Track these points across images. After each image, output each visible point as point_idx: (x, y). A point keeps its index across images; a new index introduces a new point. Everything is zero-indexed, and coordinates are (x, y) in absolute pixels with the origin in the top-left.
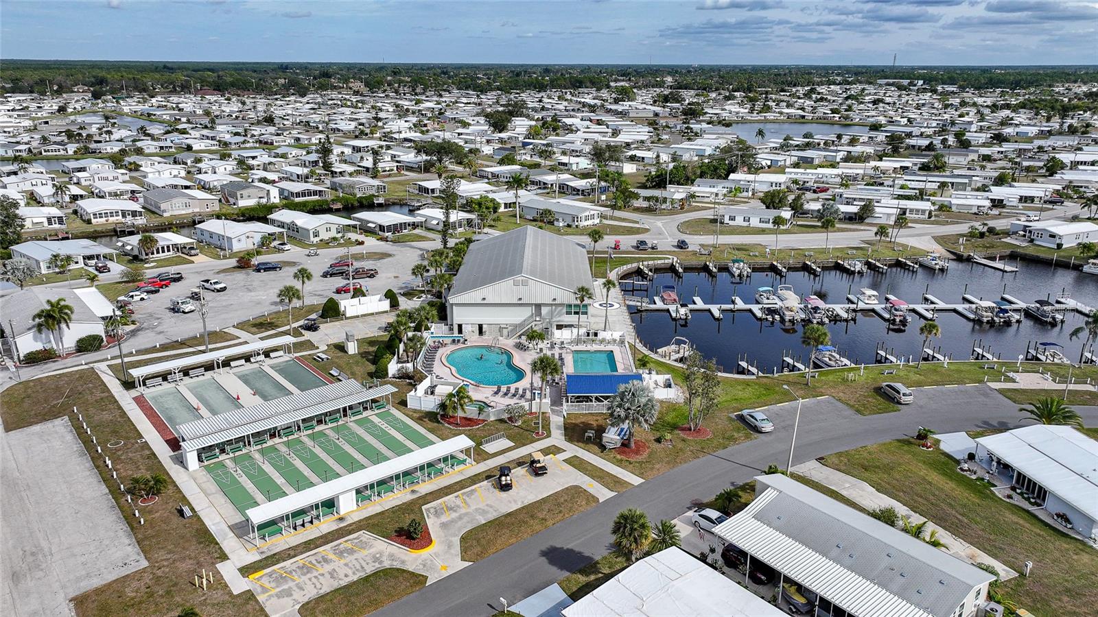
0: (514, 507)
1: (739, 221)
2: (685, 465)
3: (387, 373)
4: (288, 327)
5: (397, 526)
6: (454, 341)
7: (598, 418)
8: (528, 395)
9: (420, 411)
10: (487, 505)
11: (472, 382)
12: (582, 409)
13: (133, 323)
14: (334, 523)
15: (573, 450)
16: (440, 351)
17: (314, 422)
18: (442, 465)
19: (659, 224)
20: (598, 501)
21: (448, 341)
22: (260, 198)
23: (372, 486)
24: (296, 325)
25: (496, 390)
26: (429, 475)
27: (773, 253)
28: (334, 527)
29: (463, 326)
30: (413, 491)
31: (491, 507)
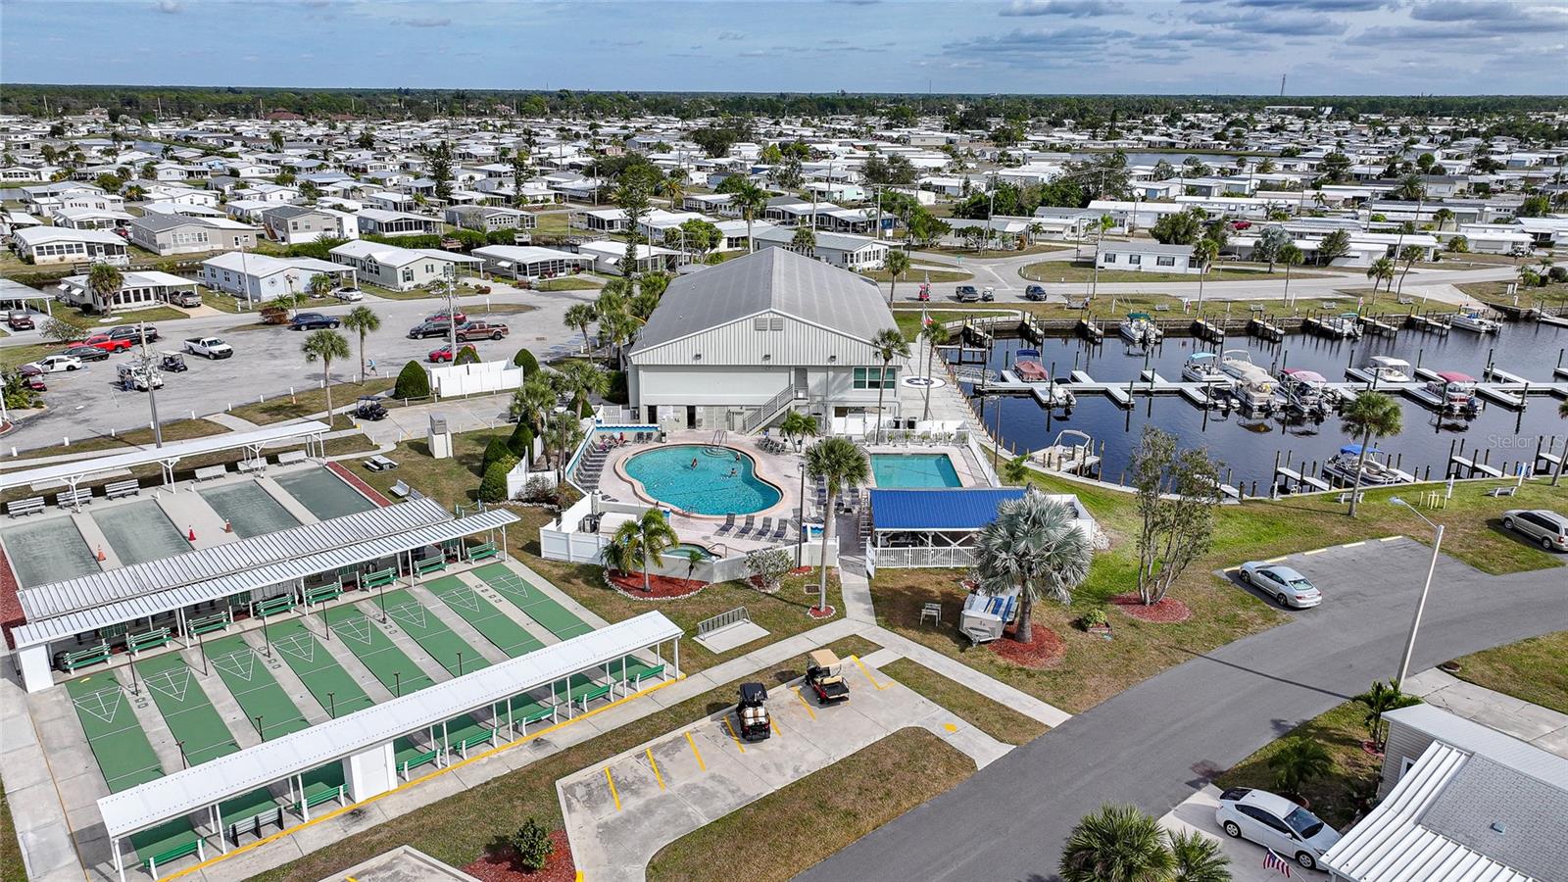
0: (777, 782)
1: (1122, 263)
2: (1152, 681)
3: (505, 491)
4: (325, 414)
5: (490, 833)
6: (640, 436)
7: (941, 578)
8: (791, 533)
9: (566, 564)
10: (713, 777)
11: (676, 509)
12: (905, 563)
13: (38, 405)
14: (338, 825)
15: (896, 646)
16: (614, 454)
17: (338, 585)
18: (609, 679)
19: (987, 268)
20: (974, 767)
21: (630, 435)
22: (326, 230)
23: (438, 731)
24: (343, 410)
25: (724, 523)
26: (577, 703)
27: (1194, 306)
28: (336, 835)
29: (659, 409)
30: (538, 743)
31: (722, 781)
